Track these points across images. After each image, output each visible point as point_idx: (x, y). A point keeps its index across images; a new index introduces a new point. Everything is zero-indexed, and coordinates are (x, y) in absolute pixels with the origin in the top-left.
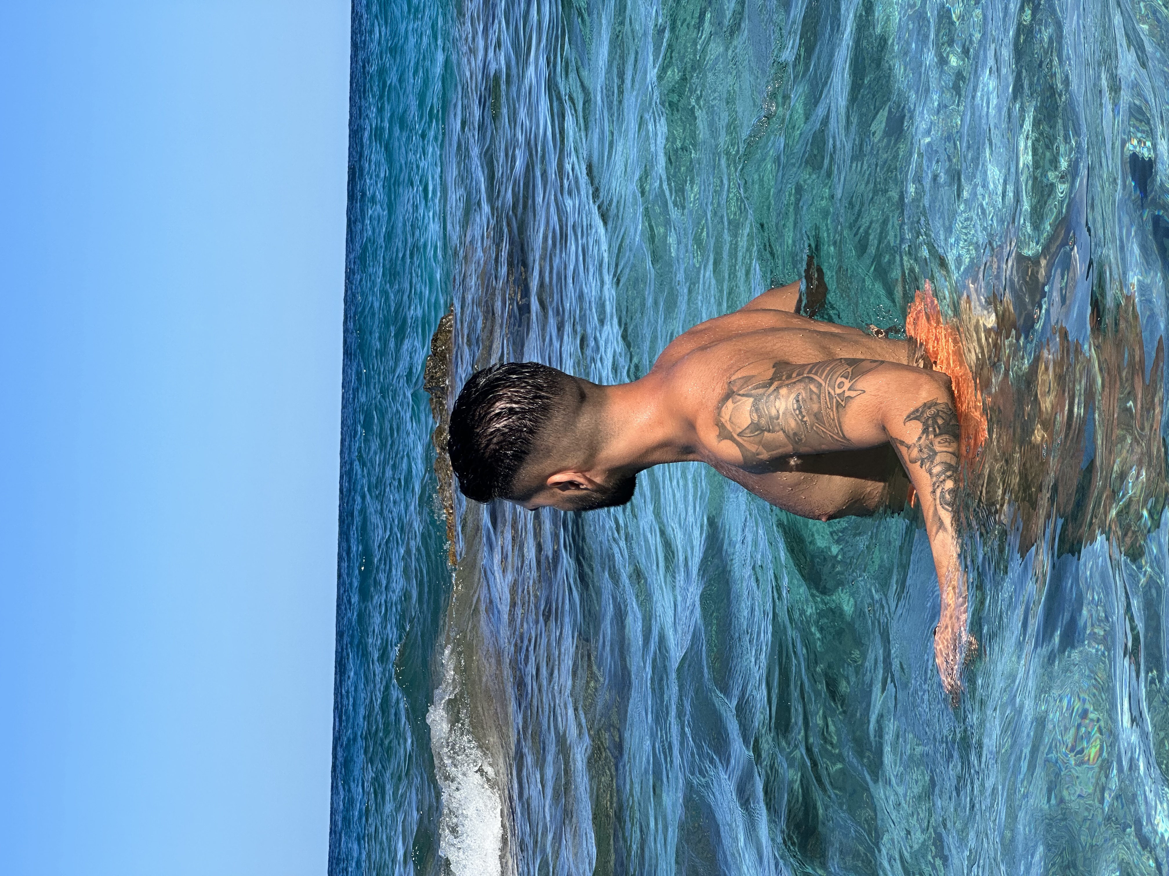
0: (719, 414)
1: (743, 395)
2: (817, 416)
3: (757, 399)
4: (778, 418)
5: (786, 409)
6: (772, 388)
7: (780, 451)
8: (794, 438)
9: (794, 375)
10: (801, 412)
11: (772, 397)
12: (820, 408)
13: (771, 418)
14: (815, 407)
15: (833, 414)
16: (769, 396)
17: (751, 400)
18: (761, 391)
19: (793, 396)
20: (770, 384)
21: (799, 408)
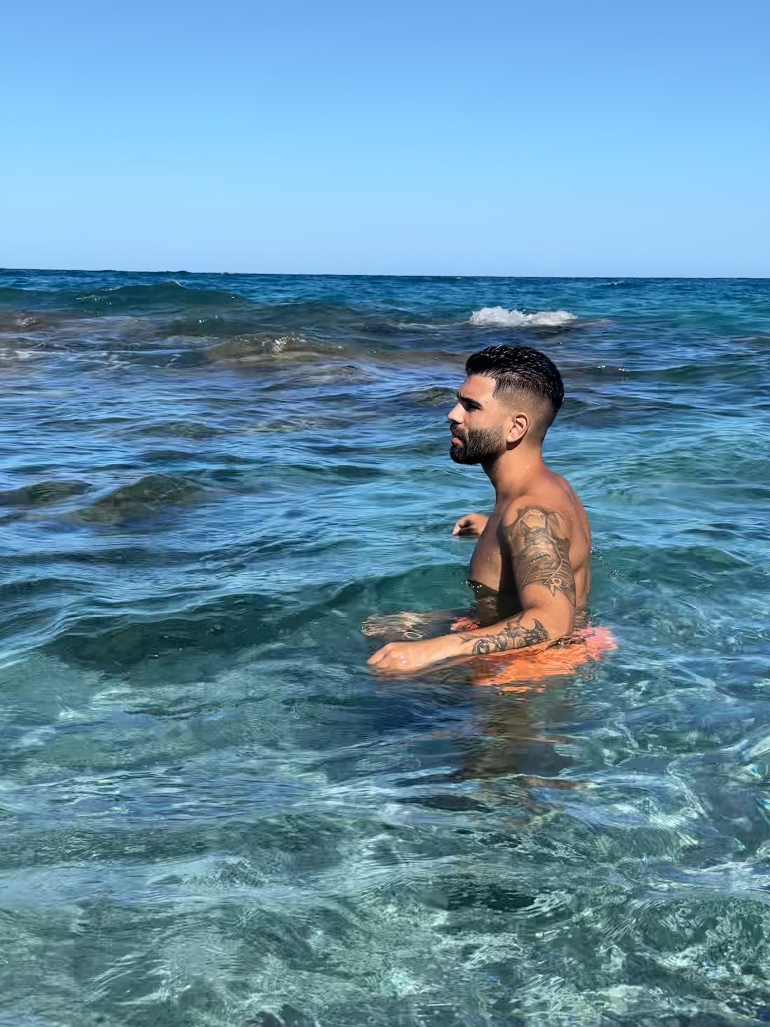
0: (533, 508)
1: (546, 522)
2: (537, 568)
3: (545, 530)
4: (534, 544)
5: (540, 549)
6: (552, 539)
7: (513, 548)
8: (522, 556)
9: (562, 553)
10: (538, 558)
11: (546, 540)
12: (541, 569)
13: (534, 540)
14: (542, 566)
15: (538, 578)
16: (547, 538)
17: (544, 527)
18: (550, 532)
19: (548, 553)
20: (554, 538)
21: (541, 557)
